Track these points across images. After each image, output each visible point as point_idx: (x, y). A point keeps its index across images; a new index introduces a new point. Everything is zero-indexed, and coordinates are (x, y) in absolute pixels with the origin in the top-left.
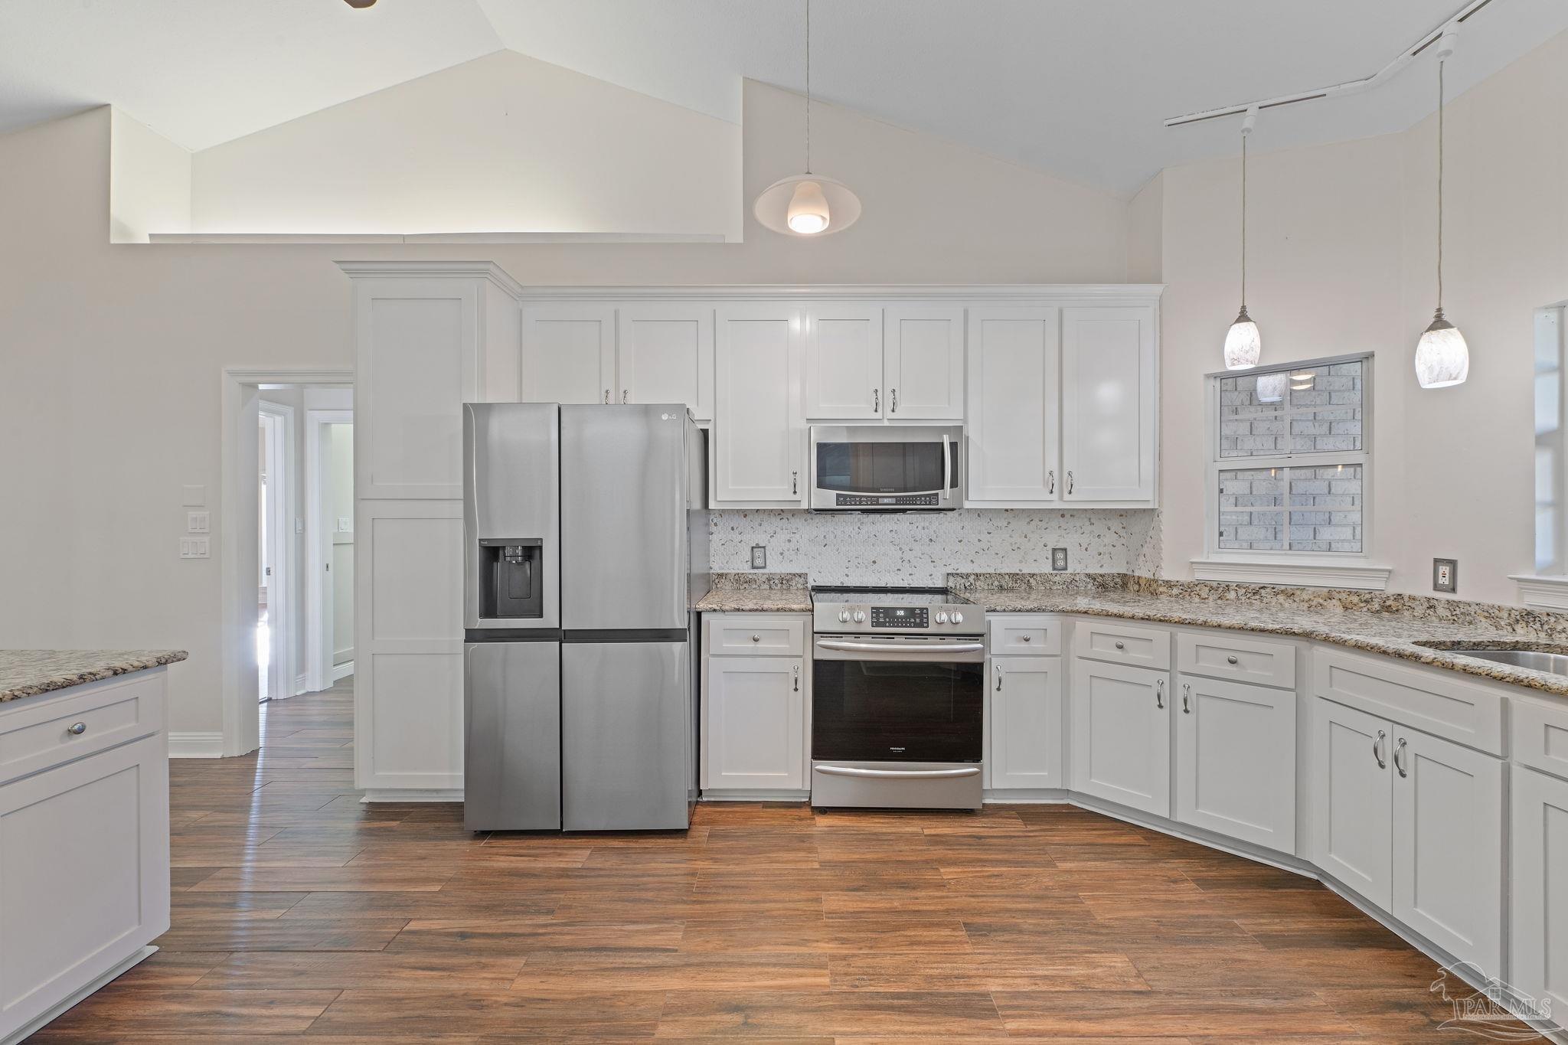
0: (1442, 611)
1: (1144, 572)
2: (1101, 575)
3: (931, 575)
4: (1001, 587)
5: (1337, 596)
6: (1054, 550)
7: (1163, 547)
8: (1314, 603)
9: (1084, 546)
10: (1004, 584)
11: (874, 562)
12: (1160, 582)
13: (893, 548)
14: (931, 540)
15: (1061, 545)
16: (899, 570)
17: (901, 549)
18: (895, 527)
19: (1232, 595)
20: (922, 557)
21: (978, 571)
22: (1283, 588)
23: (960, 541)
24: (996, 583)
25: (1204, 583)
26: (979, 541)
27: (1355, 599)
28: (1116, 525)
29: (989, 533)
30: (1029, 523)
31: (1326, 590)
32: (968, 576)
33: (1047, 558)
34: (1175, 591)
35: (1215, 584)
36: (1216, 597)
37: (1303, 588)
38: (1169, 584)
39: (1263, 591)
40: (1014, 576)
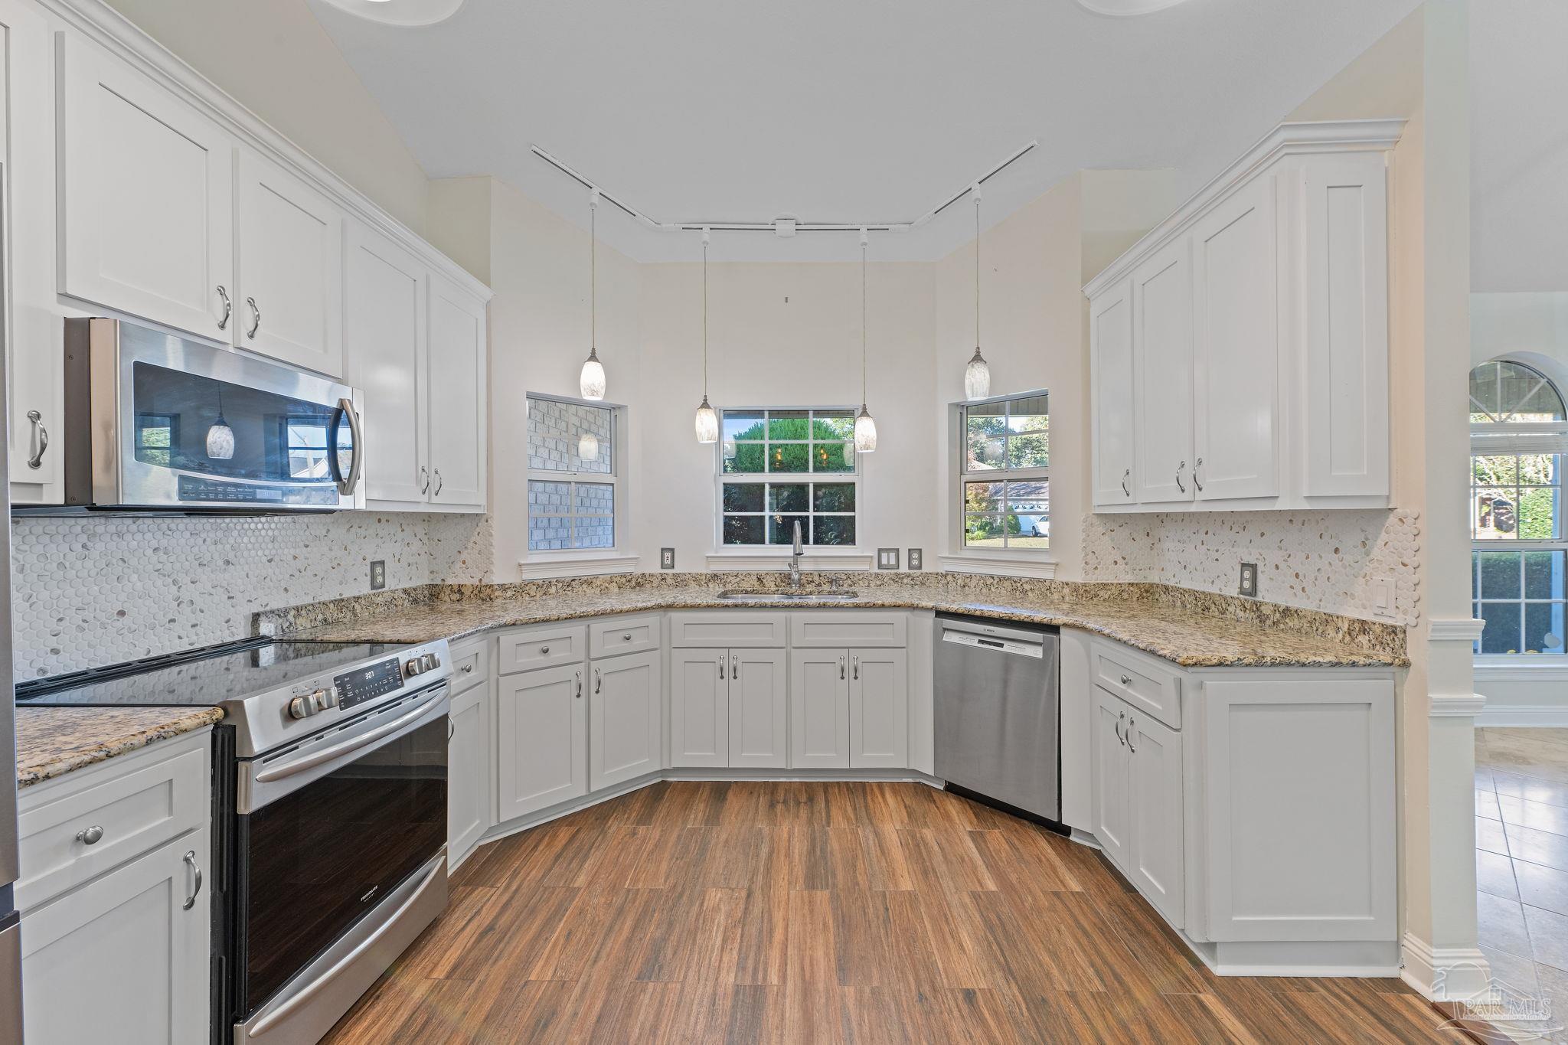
0: (670, 581)
1: (465, 578)
2: (414, 589)
3: (228, 621)
4: (325, 621)
5: (615, 579)
6: (373, 564)
7: (494, 551)
8: (603, 587)
9: (398, 556)
10: (328, 616)
11: (122, 613)
12: (497, 587)
13: (159, 583)
14: (228, 562)
15: (378, 558)
16: (172, 621)
17: (175, 582)
18: (164, 542)
19: (553, 590)
20: (213, 591)
21: (299, 603)
22: (586, 578)
23: (270, 561)
24: (320, 617)
25: (532, 582)
26: (295, 558)
27: (624, 580)
28: (420, 530)
29: (307, 546)
30: (348, 530)
31: (609, 576)
32: (286, 611)
33: (366, 575)
34: (509, 593)
35: (541, 582)
36: (542, 593)
37: (597, 577)
38: (504, 588)
39: (573, 582)
40: (339, 603)
